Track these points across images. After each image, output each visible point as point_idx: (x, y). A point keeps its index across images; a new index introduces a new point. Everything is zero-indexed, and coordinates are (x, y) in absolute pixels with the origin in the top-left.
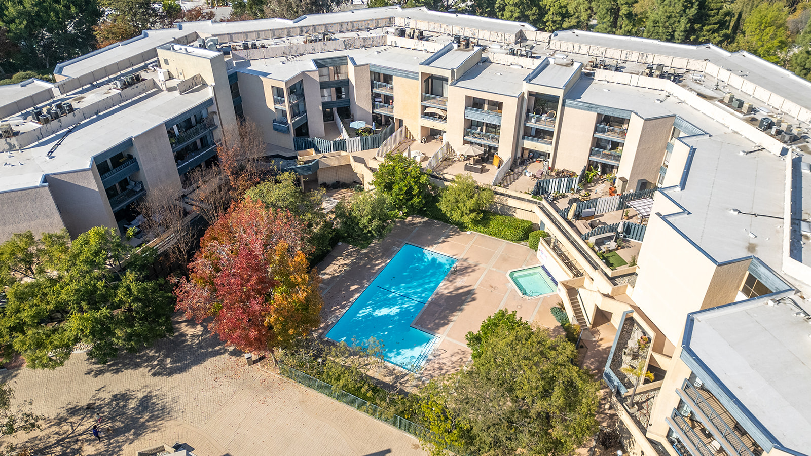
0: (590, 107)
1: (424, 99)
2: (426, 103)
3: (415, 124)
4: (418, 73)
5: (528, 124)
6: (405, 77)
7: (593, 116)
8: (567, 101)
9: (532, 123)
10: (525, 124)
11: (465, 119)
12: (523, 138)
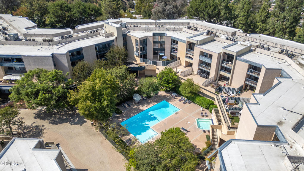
0: (246, 61)
1: (187, 51)
2: (188, 52)
3: (183, 60)
4: (186, 41)
5: (223, 65)
6: (182, 42)
7: (247, 65)
8: (238, 58)
9: (224, 65)
10: (221, 65)
11: (199, 60)
12: (220, 70)
